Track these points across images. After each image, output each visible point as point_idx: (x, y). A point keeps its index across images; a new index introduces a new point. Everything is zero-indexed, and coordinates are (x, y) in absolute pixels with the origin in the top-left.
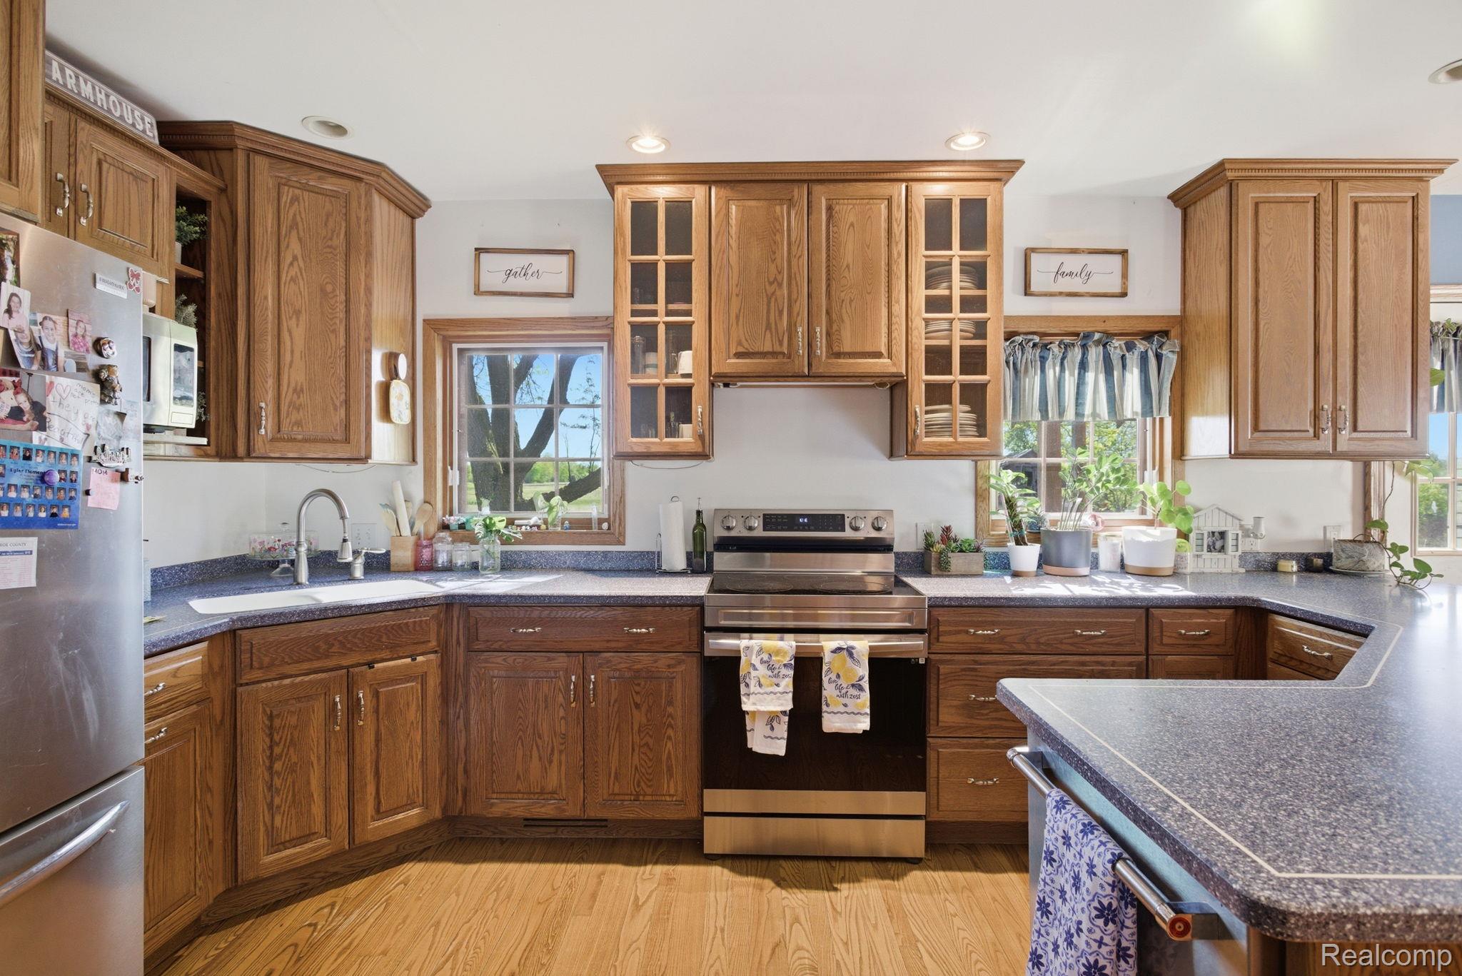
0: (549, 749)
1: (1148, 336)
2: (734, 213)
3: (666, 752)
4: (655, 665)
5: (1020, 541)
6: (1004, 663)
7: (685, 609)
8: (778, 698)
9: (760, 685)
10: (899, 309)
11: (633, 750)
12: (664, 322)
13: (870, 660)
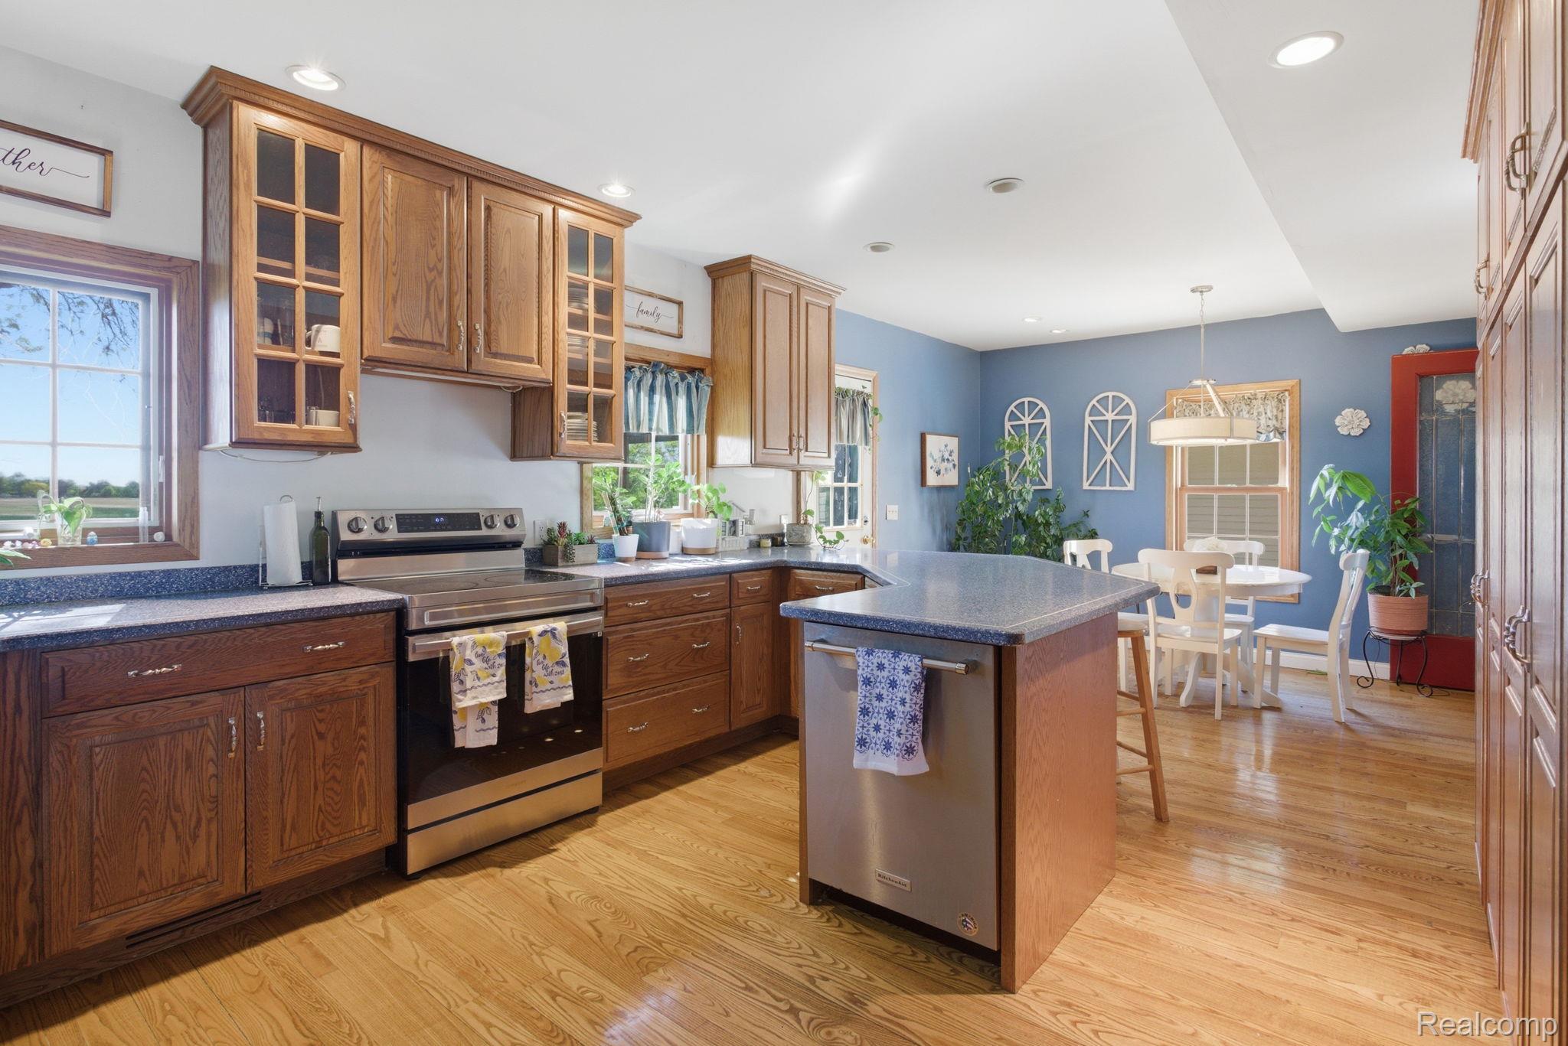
0: (194, 819)
1: (692, 371)
2: (390, 183)
3: (358, 778)
4: (343, 684)
5: (622, 533)
6: (651, 627)
7: (378, 615)
8: (496, 688)
9: (478, 679)
10: (547, 320)
11: (316, 788)
12: (304, 287)
13: (568, 638)
